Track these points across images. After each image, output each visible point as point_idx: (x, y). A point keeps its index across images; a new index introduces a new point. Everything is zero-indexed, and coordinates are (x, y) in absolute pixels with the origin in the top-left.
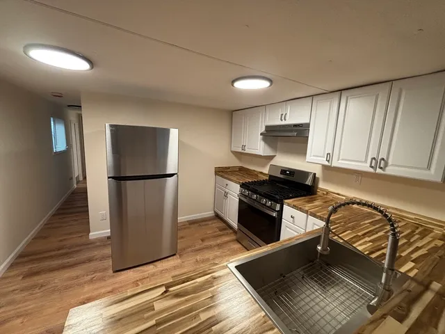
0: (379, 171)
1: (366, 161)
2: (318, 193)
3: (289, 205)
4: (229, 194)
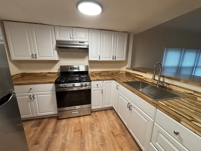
4: (36, 95)
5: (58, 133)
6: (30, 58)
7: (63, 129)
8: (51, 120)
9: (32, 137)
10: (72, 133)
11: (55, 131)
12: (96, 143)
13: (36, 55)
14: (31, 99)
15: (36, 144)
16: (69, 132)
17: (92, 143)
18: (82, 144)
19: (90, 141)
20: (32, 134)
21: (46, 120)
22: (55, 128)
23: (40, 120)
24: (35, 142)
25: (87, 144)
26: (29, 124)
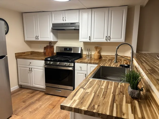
0: (108, 41)
1: (104, 38)
2: (83, 57)
3: (78, 62)
4: (33, 68)
5: (39, 101)
6: (34, 39)
7: (44, 101)
8: (41, 93)
9: (24, 98)
10: (48, 105)
11: (39, 100)
12: (58, 117)
13: (38, 36)
14: (30, 71)
15: (23, 102)
16: (46, 104)
17: (56, 115)
18: (48, 113)
19: (55, 114)
20: (25, 96)
21: (38, 92)
22: (39, 98)
23: (34, 91)
24: (24, 101)
25: (51, 115)
26: (27, 91)
